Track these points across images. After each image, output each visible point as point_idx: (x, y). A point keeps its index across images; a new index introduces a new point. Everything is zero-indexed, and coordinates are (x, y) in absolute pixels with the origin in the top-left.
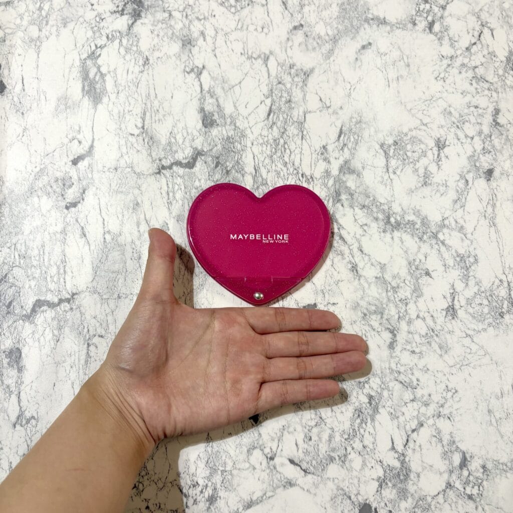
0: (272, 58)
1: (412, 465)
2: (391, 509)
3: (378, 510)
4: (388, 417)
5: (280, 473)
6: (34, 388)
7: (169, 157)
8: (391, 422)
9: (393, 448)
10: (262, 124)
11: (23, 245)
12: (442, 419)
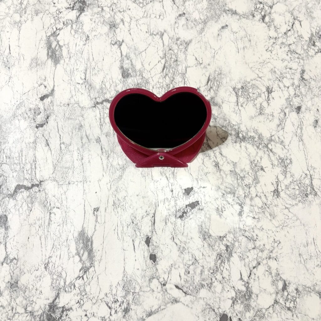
0: (165, 35)
1: (253, 289)
2: (240, 317)
3: (232, 318)
4: (238, 259)
5: (169, 294)
6: (15, 240)
7: (101, 97)
8: (240, 262)
9: (241, 279)
10: (159, 75)
11: (9, 150)
12: (271, 259)
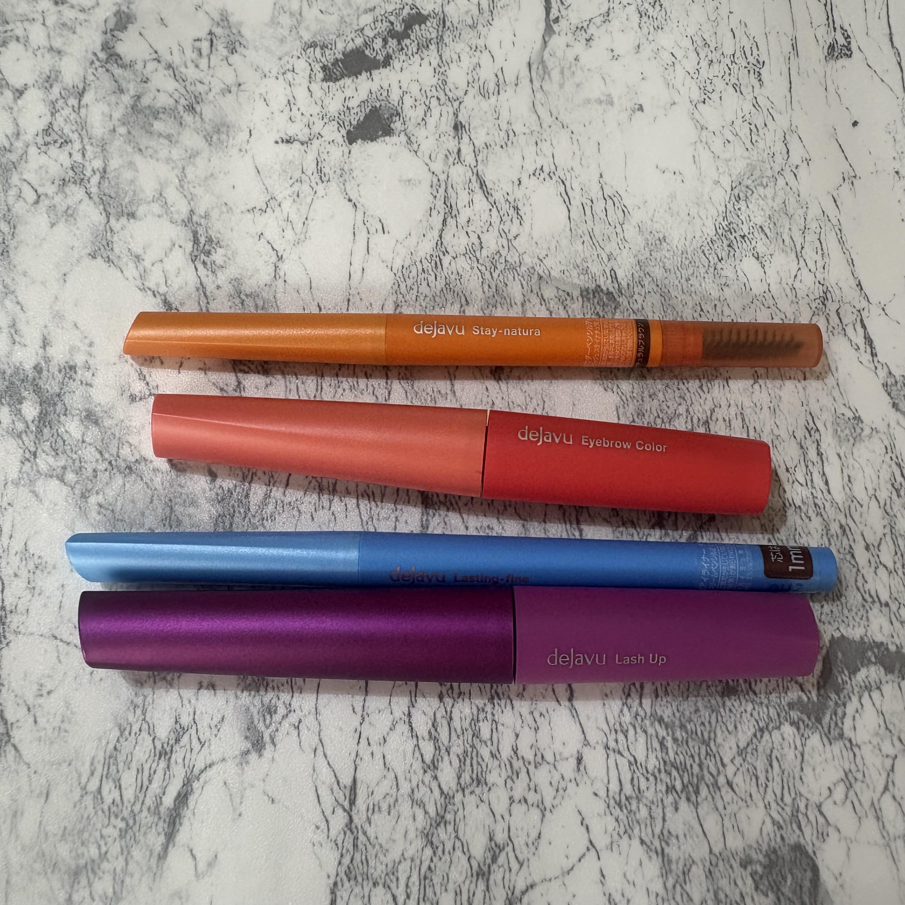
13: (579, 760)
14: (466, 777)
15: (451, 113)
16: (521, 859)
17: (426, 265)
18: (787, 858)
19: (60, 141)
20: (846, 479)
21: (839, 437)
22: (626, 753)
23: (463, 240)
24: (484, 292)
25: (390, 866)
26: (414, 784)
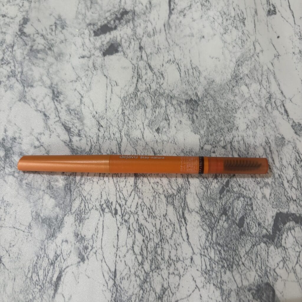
13: (192, 259)
14: (153, 267)
15: (138, 44)
16: (173, 292)
17: (132, 96)
18: (264, 287)
19: (7, 63)
20: (280, 159)
21: (277, 144)
22: (208, 256)
23: (144, 86)
24: (152, 103)
25: (129, 297)
26: (136, 269)
